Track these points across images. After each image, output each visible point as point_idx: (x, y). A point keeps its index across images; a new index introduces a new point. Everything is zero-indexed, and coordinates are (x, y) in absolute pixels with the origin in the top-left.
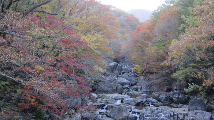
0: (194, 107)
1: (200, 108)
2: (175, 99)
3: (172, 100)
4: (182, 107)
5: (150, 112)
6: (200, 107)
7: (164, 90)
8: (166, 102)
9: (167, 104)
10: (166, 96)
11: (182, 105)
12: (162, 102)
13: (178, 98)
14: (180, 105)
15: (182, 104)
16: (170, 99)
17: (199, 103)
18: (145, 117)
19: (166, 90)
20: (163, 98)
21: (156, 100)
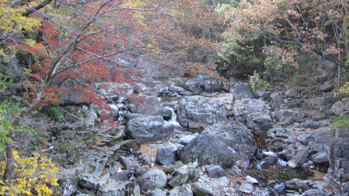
1: (247, 96)
2: (207, 87)
3: (203, 88)
4: (217, 96)
5: (193, 103)
6: (247, 94)
7: (180, 74)
8: (196, 91)
9: (197, 93)
10: (196, 83)
11: (218, 94)
12: (190, 91)
13: (211, 84)
14: (215, 93)
15: (217, 92)
16: (201, 86)
17: (247, 90)
18: (189, 110)
19: (183, 75)
20: (191, 85)
21: (183, 87)
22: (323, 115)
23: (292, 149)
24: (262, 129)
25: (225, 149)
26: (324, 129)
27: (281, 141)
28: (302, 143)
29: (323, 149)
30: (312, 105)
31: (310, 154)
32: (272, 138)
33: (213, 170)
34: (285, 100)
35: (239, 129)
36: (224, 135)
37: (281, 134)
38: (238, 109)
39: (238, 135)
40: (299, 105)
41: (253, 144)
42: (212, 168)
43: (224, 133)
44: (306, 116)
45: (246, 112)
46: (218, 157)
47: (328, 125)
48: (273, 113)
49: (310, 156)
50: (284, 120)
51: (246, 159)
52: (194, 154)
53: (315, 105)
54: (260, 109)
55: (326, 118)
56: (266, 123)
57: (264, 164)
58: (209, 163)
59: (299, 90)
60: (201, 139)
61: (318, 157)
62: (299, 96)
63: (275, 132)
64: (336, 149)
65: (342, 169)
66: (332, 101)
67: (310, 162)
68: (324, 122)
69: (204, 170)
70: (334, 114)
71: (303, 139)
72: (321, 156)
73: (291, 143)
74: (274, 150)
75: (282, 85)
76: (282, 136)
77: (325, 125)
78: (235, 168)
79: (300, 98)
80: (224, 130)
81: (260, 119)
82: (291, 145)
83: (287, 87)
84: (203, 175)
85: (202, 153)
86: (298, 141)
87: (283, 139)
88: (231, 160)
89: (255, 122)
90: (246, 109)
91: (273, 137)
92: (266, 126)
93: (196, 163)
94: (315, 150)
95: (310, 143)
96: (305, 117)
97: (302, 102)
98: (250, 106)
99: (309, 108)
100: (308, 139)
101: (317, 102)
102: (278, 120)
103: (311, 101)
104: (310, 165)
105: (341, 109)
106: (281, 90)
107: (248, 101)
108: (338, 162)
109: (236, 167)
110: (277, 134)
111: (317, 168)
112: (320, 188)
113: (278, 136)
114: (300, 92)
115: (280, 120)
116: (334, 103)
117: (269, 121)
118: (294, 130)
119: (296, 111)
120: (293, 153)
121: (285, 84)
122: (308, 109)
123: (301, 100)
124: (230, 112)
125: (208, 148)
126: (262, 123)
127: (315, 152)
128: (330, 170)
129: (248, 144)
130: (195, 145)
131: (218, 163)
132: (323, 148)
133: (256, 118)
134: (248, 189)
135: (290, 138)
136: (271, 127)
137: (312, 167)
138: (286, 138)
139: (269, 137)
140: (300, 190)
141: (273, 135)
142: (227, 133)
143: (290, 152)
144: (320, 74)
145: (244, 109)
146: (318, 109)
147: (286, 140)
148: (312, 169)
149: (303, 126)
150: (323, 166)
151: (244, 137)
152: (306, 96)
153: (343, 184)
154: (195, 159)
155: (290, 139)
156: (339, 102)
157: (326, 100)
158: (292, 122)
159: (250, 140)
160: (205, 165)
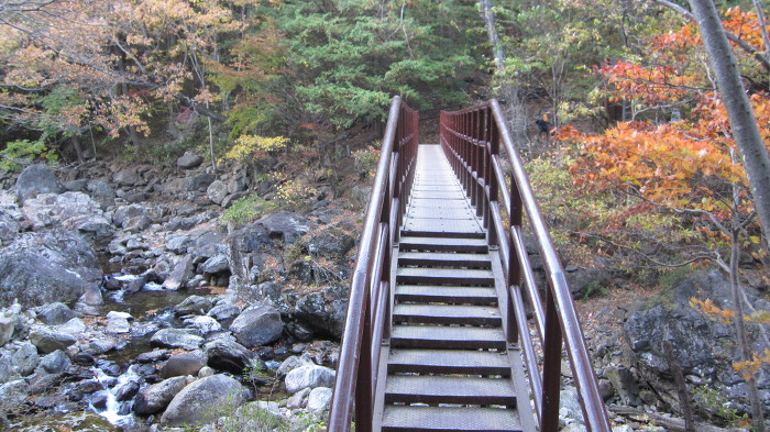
0: (32, 188)
1: (46, 189)
6: (45, 186)
17: (44, 178)
22: (195, 207)
23: (164, 263)
24: (98, 243)
25: (61, 272)
26: (204, 227)
27: (139, 256)
28: (176, 252)
29: (217, 251)
30: (172, 194)
31: (196, 265)
32: (120, 255)
33: (53, 310)
34: (119, 192)
35: (69, 241)
36: (45, 255)
37: (138, 245)
38: (39, 215)
39: (71, 252)
40: (147, 198)
41: (97, 267)
42: (48, 308)
43: (43, 253)
44: (167, 213)
45: (56, 217)
46: (53, 288)
47: (207, 220)
48: (108, 214)
49: (195, 268)
50: (132, 223)
51: (94, 290)
52: (9, 290)
53: (178, 192)
54: (84, 210)
55: (200, 211)
56: (103, 232)
57: (125, 294)
58: (39, 303)
59: (140, 170)
60: (19, 260)
61: (211, 264)
62: (141, 182)
63: (124, 244)
64: (240, 242)
65: (255, 267)
66: (205, 182)
67: (198, 277)
68: (201, 216)
69: (35, 315)
70: (212, 203)
71: (177, 245)
72: (215, 261)
73: (158, 256)
74: (133, 272)
75: (104, 166)
76: (140, 248)
77: (203, 222)
78: (82, 307)
79: (145, 185)
80: (43, 247)
81: (91, 226)
82: (159, 259)
83: (113, 168)
84: (35, 323)
85: (26, 286)
86: (168, 250)
87: (141, 253)
88: (75, 291)
89: (83, 231)
90: (55, 212)
91: (123, 252)
92: (105, 237)
93: (16, 307)
94: (204, 255)
95: (190, 249)
96: (165, 214)
97: (152, 190)
98: (62, 206)
99: (167, 198)
100: (184, 243)
101: (179, 188)
102: (120, 226)
103: (169, 187)
104: (200, 281)
105: (223, 192)
106: (103, 175)
107: (54, 199)
108: (246, 260)
109: (81, 304)
110: (128, 245)
111: (212, 283)
112: (228, 303)
113: (133, 249)
114: (142, 175)
115: (124, 225)
116: (209, 184)
117: (108, 227)
118: (155, 236)
119: (146, 207)
120: (167, 270)
121: (108, 164)
122: (166, 200)
123: (148, 188)
124: (22, 223)
125: (35, 275)
126: (95, 233)
127: (204, 259)
128: (233, 278)
129: (88, 266)
130: (9, 273)
131: (55, 299)
132: (217, 249)
133: (83, 225)
134: (123, 328)
135: (153, 248)
136: (112, 237)
137: (203, 282)
138: (145, 249)
139: (114, 255)
140: (202, 311)
141: (121, 249)
142: (49, 252)
143: (162, 268)
144: (173, 139)
145: (51, 214)
146: (185, 198)
147: (147, 253)
148: (204, 285)
149: (168, 227)
150: (221, 276)
151: (82, 254)
152: (156, 180)
153: (261, 286)
154: (13, 299)
155: (154, 250)
156: (216, 182)
157: (195, 180)
158: (147, 225)
159: (91, 259)
160: (33, 306)
